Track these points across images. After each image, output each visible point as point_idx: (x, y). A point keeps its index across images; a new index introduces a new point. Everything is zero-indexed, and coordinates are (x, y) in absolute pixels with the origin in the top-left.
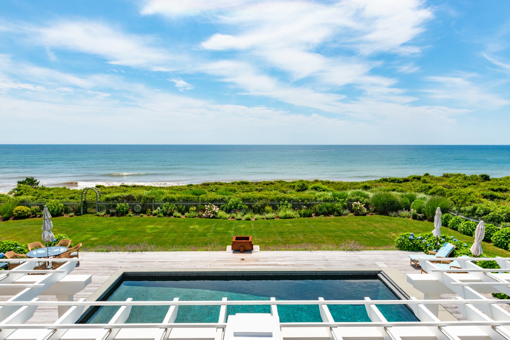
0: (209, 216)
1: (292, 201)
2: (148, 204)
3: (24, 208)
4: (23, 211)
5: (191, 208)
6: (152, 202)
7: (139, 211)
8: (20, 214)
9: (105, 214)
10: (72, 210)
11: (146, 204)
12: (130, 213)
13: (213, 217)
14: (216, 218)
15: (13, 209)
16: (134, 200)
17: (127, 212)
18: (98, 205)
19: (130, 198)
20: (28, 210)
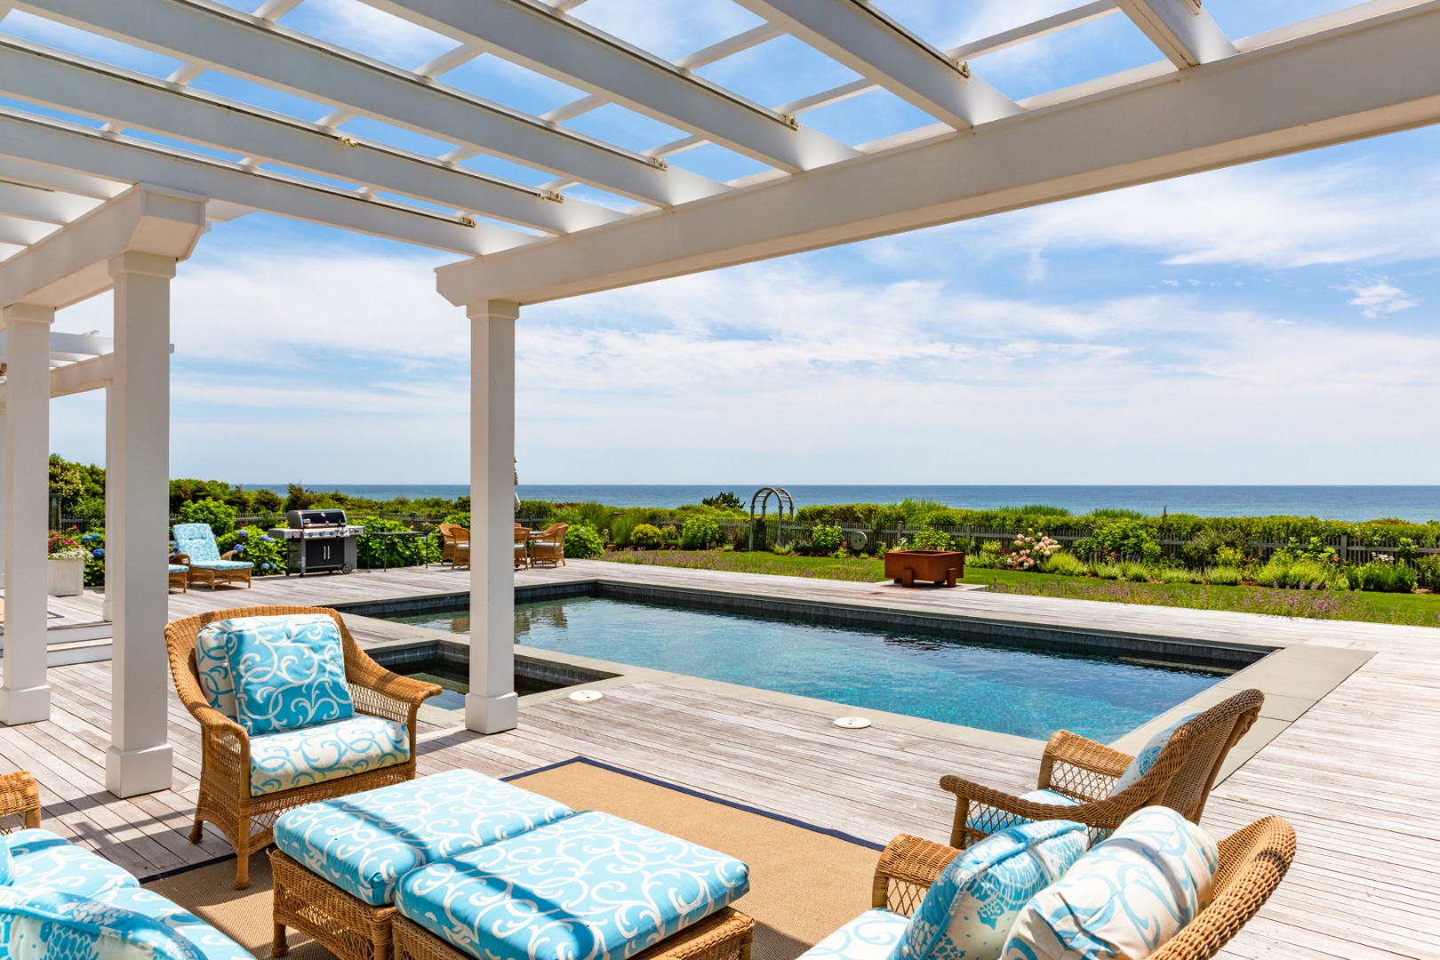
0: (1021, 564)
1: (1344, 539)
2: (888, 531)
3: (649, 529)
4: (646, 534)
5: (986, 545)
6: (896, 528)
7: (863, 546)
8: (640, 539)
9: (789, 552)
10: (731, 538)
11: (883, 531)
12: (841, 552)
13: (1034, 569)
14: (1040, 571)
15: (633, 529)
16: (857, 519)
17: (835, 548)
18: (782, 529)
19: (847, 516)
20: (655, 533)
